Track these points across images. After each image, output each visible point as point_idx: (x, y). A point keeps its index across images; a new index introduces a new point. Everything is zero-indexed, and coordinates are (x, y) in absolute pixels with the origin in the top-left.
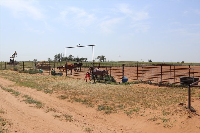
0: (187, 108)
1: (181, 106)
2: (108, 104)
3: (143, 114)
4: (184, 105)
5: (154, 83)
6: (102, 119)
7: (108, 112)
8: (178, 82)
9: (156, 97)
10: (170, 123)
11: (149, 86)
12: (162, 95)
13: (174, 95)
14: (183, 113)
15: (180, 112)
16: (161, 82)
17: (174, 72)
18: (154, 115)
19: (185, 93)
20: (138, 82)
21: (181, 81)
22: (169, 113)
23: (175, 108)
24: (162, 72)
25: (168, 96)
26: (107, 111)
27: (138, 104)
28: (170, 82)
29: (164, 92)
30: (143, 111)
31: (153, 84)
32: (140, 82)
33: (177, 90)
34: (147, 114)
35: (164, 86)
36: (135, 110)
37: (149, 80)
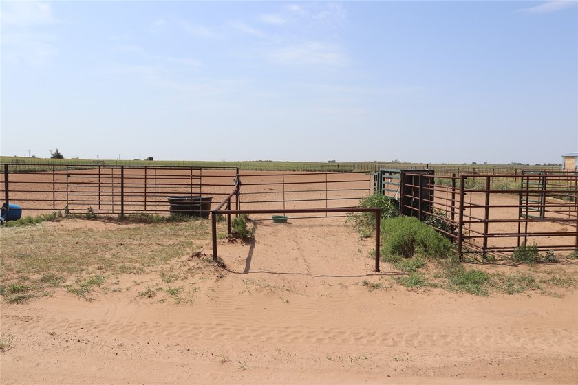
0: (210, 262)
1: (195, 258)
2: (8, 279)
3: (117, 287)
4: (202, 257)
5: (105, 215)
6: (10, 318)
7: (19, 298)
8: (165, 209)
9: (125, 248)
10: (186, 294)
11: (91, 224)
12: (137, 243)
13: (164, 240)
14: (206, 273)
15: (198, 271)
16: (122, 213)
17: (156, 184)
18: (146, 285)
19: (188, 234)
20: (57, 215)
21: (172, 208)
22: (176, 278)
23: (185, 265)
24: (124, 185)
25: (153, 243)
26: (14, 296)
27: (91, 269)
28: (145, 210)
29: (139, 236)
30: (115, 281)
31: (101, 217)
32: (63, 215)
33: (167, 228)
34: (127, 286)
35: (131, 221)
36: (92, 283)
37: (90, 209)
